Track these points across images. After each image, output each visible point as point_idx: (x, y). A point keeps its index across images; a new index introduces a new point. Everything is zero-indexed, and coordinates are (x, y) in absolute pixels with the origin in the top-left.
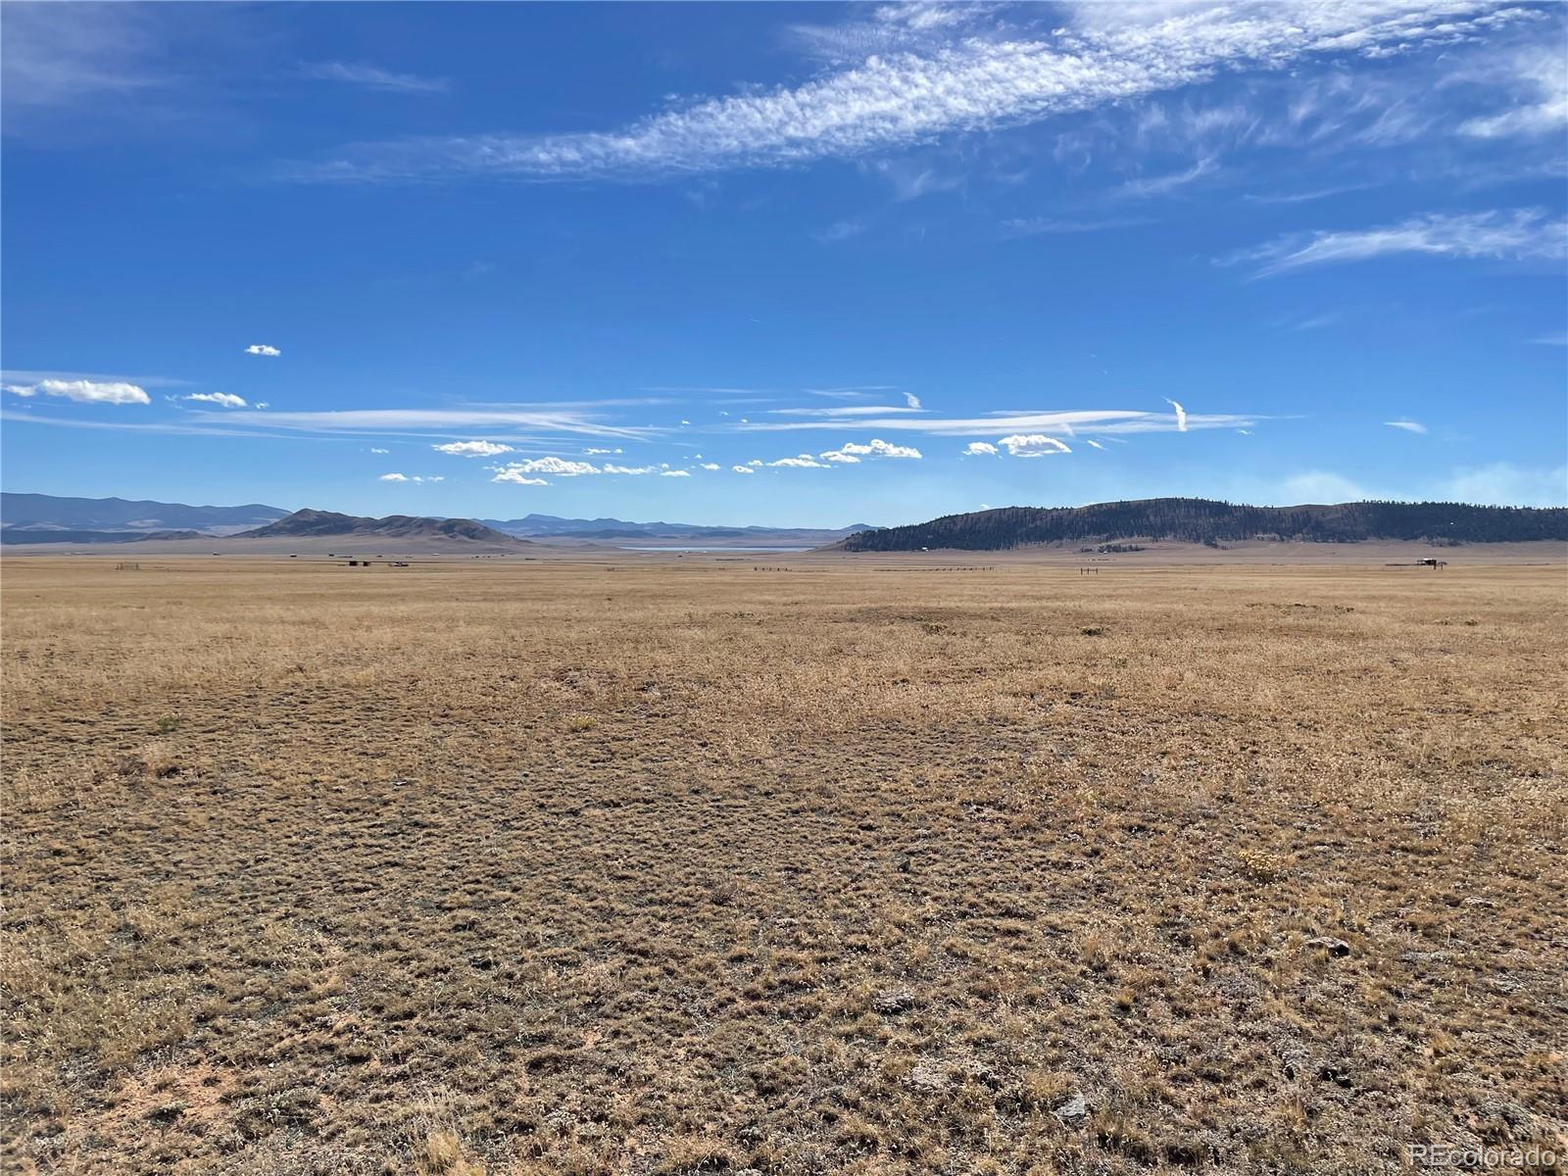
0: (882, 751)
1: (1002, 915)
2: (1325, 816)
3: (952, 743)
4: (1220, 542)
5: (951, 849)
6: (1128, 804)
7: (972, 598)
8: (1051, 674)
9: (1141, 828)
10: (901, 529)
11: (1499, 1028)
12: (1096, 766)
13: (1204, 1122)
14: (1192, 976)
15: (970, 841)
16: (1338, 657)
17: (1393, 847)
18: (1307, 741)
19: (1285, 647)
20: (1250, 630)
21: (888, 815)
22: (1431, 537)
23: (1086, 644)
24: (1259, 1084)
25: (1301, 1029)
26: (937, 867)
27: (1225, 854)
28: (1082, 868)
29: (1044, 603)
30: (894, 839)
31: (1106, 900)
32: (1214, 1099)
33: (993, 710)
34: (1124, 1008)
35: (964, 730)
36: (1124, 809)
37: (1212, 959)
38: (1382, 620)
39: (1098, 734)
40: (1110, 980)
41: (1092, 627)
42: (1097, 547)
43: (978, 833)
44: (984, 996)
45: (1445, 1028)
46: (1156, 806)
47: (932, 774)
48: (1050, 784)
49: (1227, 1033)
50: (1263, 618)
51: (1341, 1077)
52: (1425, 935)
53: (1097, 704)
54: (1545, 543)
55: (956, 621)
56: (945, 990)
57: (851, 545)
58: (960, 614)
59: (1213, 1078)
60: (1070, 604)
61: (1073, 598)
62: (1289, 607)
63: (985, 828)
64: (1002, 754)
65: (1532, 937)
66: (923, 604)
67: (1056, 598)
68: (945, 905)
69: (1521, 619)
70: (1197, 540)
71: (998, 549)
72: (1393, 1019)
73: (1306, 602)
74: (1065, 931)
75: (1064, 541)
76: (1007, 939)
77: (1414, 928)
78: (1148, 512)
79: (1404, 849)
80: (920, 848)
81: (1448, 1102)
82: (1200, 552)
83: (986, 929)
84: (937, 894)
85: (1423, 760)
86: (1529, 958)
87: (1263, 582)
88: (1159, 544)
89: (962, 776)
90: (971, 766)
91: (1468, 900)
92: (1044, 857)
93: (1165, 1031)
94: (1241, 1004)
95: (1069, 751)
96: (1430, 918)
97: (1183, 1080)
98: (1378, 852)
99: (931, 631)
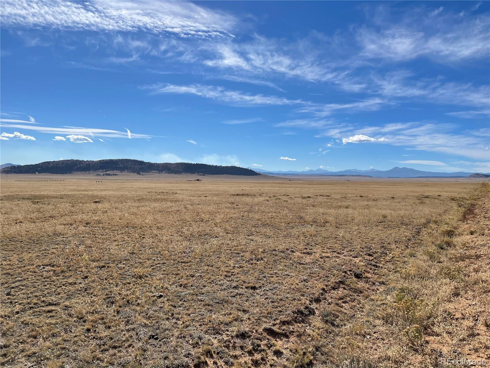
0: (6, 250)
1: (47, 305)
2: (161, 255)
3: (37, 244)
4: (142, 173)
5: (30, 284)
6: (100, 259)
7: (54, 191)
8: (80, 217)
9: (104, 267)
10: (27, 166)
11: (200, 311)
12: (91, 247)
13: (110, 363)
14: (113, 314)
15: (38, 280)
16: (171, 207)
17: (179, 262)
18: (159, 233)
19: (157, 205)
20: (147, 200)
21: (5, 274)
22: (198, 173)
23: (94, 206)
24: (130, 346)
25: (145, 324)
26: (23, 291)
27: (130, 271)
28: (80, 283)
29: (81, 192)
30: (6, 283)
31: (88, 293)
32: (115, 354)
33: (55, 231)
34: (88, 330)
35: (43, 239)
36: (99, 261)
37: (120, 307)
38: (184, 196)
39: (93, 236)
40: (85, 321)
41: (97, 200)
42: (102, 174)
43: (42, 276)
44: (35, 337)
45: (186, 314)
46: (110, 258)
47: (26, 256)
48: (74, 255)
49: (122, 331)
50: (152, 196)
51: (155, 337)
52: (184, 287)
53: (95, 226)
54: (224, 175)
55: (46, 199)
56: (18, 338)
57: (5, 171)
58: (48, 197)
59: (115, 347)
60: (90, 193)
61: (92, 191)
62: (159, 193)
63: (45, 274)
64: (57, 246)
65: (211, 283)
66: (33, 193)
67: (86, 191)
68: (24, 306)
69: (217, 195)
70: (134, 172)
71: (66, 174)
72: (173, 314)
73: (165, 191)
74: (70, 307)
75: (91, 171)
76: (48, 314)
77: (181, 285)
78: (119, 163)
79: (182, 262)
80: (17, 285)
81: (184, 337)
82: (135, 176)
83: (40, 312)
84: (21, 302)
85: (189, 236)
86: (210, 289)
87: (153, 185)
88: (123, 173)
89: (39, 256)
90: (43, 252)
91: (196, 275)
92: (67, 281)
93: (102, 335)
94: (128, 320)
95: (82, 243)
96: (186, 282)
97: (105, 351)
98: (174, 264)
99: (34, 203)
